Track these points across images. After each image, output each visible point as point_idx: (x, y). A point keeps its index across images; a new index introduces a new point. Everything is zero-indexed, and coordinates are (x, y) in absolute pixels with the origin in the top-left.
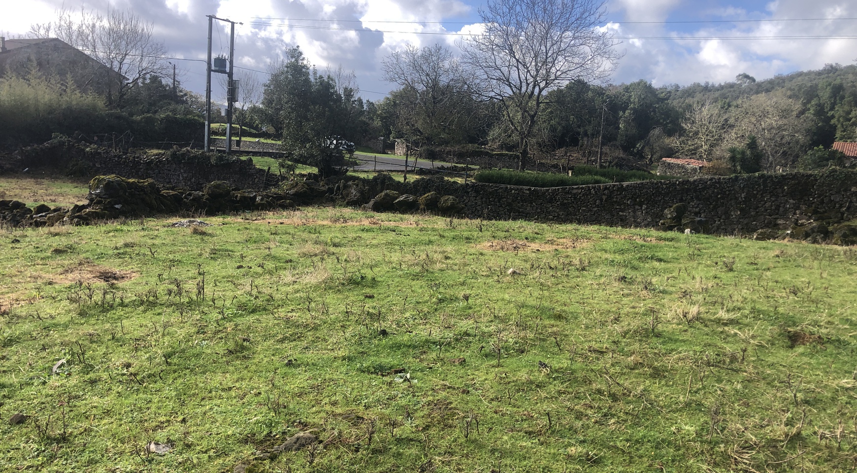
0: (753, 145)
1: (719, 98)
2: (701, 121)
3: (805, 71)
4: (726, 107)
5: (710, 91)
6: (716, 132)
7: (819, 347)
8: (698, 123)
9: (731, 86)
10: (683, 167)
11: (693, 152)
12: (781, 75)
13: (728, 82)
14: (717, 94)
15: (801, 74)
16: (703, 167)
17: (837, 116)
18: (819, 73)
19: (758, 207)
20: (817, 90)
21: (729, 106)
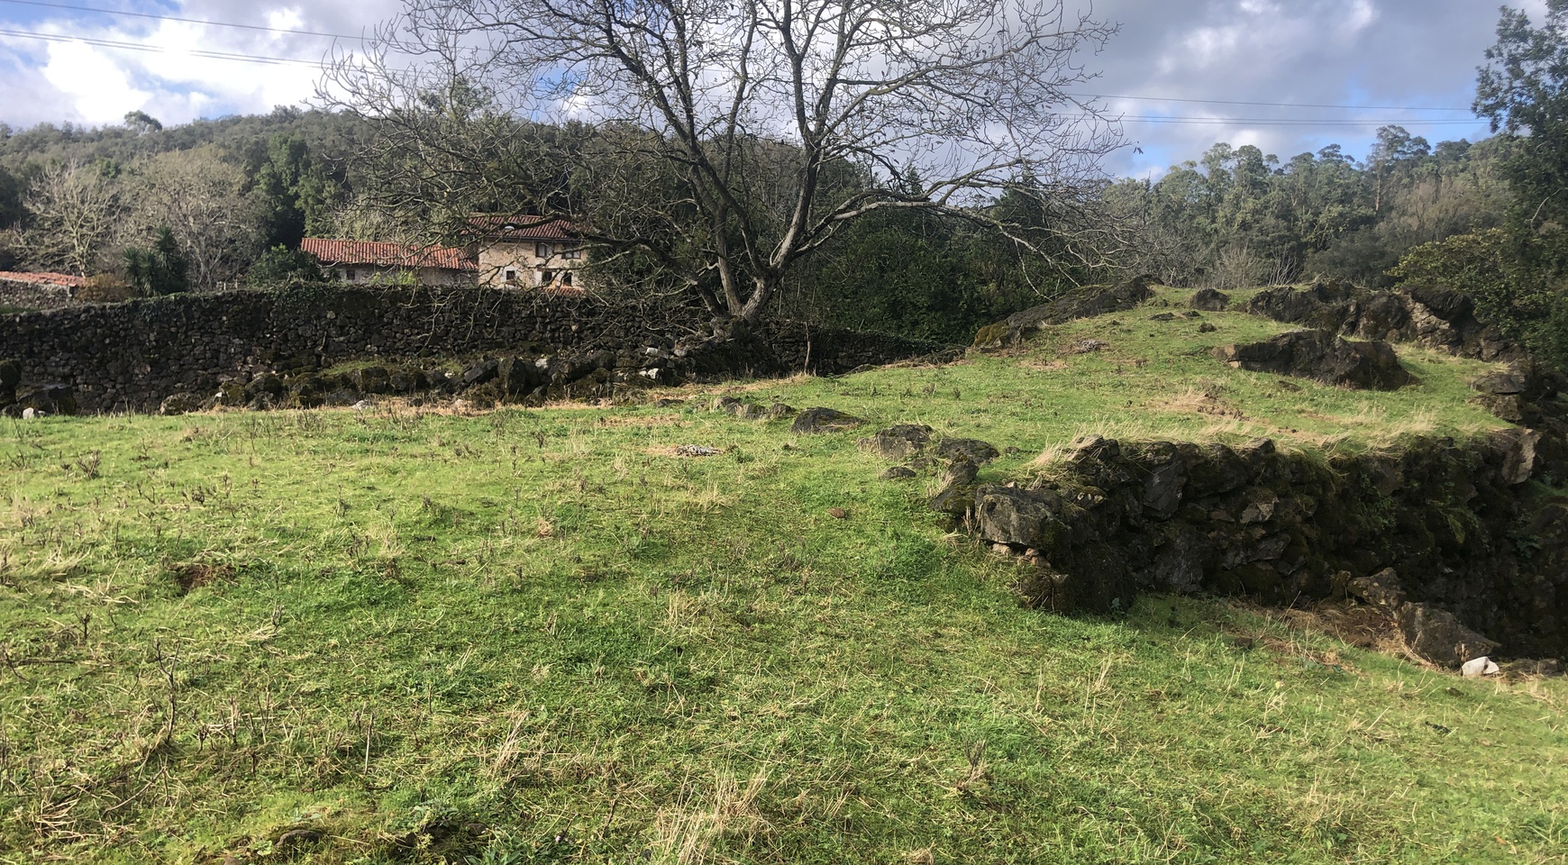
0: (167, 243)
1: (96, 156)
2: (65, 198)
3: (244, 115)
4: (113, 173)
5: (76, 140)
6: (98, 220)
7: (226, 586)
8: (59, 203)
9: (117, 134)
10: (35, 288)
11: (57, 259)
12: (205, 119)
13: (109, 125)
14: (91, 148)
15: (237, 120)
16: (77, 287)
17: (302, 194)
18: (267, 121)
19: (183, 356)
20: (267, 149)
21: (118, 171)
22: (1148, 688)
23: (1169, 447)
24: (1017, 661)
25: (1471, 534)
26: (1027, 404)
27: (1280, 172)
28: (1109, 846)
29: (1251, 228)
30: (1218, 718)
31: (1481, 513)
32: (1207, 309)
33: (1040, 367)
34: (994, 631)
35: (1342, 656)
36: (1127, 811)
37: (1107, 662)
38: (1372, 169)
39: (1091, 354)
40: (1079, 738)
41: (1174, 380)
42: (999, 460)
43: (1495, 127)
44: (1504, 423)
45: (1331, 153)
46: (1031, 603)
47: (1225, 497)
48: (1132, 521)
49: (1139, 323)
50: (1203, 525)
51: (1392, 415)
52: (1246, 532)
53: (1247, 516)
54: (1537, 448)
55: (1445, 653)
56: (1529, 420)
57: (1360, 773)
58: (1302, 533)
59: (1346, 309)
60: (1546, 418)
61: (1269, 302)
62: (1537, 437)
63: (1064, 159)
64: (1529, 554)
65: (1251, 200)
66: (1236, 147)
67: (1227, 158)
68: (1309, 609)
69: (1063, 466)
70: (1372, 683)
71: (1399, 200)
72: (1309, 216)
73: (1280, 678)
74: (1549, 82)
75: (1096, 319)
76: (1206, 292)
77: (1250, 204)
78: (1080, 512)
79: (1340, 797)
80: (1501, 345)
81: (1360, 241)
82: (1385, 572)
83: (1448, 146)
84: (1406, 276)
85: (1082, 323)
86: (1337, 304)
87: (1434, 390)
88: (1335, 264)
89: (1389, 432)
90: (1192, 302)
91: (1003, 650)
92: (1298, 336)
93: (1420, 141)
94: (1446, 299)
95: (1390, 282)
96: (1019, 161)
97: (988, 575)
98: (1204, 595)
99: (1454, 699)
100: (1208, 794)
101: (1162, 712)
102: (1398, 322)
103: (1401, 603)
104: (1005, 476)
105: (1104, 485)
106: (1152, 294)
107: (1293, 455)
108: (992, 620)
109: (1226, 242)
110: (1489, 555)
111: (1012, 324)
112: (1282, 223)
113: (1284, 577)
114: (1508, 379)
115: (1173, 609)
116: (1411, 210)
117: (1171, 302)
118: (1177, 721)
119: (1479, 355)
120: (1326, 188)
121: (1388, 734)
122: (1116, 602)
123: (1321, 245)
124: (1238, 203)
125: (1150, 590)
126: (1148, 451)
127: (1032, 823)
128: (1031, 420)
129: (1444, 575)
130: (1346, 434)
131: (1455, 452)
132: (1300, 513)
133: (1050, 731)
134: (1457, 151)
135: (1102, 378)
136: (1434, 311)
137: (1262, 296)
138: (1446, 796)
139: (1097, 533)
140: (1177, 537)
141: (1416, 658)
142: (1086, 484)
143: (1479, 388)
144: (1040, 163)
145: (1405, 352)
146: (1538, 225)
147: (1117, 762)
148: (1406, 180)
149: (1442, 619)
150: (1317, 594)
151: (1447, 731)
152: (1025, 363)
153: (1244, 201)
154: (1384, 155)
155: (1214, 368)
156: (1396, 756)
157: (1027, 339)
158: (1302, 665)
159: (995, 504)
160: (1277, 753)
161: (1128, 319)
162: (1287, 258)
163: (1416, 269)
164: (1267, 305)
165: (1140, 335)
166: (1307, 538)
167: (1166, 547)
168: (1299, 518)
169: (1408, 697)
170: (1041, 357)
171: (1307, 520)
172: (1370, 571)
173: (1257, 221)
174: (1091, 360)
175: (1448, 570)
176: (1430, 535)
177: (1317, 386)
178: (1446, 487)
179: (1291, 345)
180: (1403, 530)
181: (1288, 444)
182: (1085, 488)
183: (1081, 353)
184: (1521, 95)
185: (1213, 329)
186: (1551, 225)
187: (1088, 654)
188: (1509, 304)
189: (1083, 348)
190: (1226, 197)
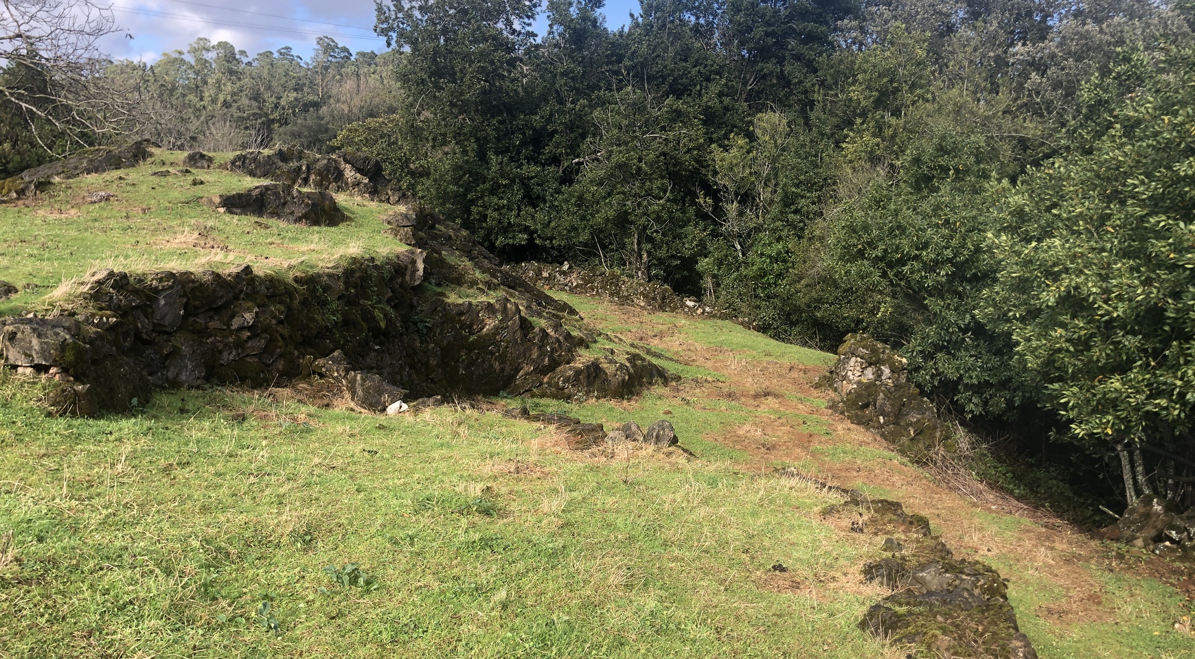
22: (163, 463)
23: (171, 275)
24: (45, 461)
25: (389, 321)
26: (44, 246)
27: (249, 64)
28: (131, 588)
29: (231, 106)
30: (218, 474)
31: (395, 307)
32: (198, 167)
33: (56, 215)
34: (22, 440)
35: (310, 415)
36: (146, 558)
37: (127, 448)
38: (315, 67)
39: (102, 204)
40: (104, 512)
41: (174, 223)
42: (18, 295)
43: (389, 44)
44: (405, 246)
45: (286, 52)
46: (57, 412)
47: (217, 310)
48: (144, 336)
49: (142, 178)
50: (202, 333)
51: (335, 244)
52: (236, 335)
53: (236, 324)
54: (424, 261)
55: (376, 403)
56: (420, 243)
57: (320, 492)
58: (277, 331)
59: (300, 168)
60: (430, 242)
61: (244, 162)
62: (425, 254)
63: (62, 37)
64: (425, 331)
65: (229, 84)
66: (214, 42)
67: (208, 50)
68: (286, 386)
69: (80, 296)
70: (330, 431)
71: (334, 91)
72: (273, 99)
73: (266, 438)
74: (419, 17)
75: (104, 175)
76: (195, 154)
77: (229, 87)
78: (97, 332)
79: (306, 512)
80: (400, 194)
81: (310, 119)
82: (336, 354)
83: (363, 54)
84: (343, 146)
85: (92, 178)
86: (294, 164)
87: (362, 225)
88: (294, 135)
89: (333, 255)
90: (185, 162)
91: (31, 455)
92: (267, 188)
93: (345, 50)
94: (364, 162)
95: (333, 149)
96: (19, 36)
97: (14, 394)
98: (207, 386)
99: (382, 432)
100: (212, 531)
101: (175, 478)
102: (335, 179)
103: (347, 373)
104: (25, 309)
105: (117, 309)
106: (151, 155)
107: (266, 276)
108: (20, 432)
109: (213, 117)
110: (401, 335)
111: (27, 179)
112: (255, 104)
113: (267, 365)
114: (406, 216)
115: (183, 400)
116: (343, 98)
117: (167, 162)
118: (187, 484)
119: (388, 201)
120: (284, 79)
121: (338, 462)
122: (135, 401)
123: (284, 122)
124: (219, 87)
125: (164, 388)
126: (153, 279)
127: (62, 587)
128: (48, 259)
129: (375, 350)
130: (303, 258)
131: (376, 267)
132: (274, 317)
133: (78, 511)
134: (369, 58)
135: (112, 223)
136: (358, 170)
137: (239, 158)
138: (374, 495)
139: (114, 348)
140: (183, 345)
141: (358, 409)
142: (101, 309)
143: (389, 223)
144: (40, 39)
145: (341, 199)
146: (419, 114)
147: (137, 524)
148: (338, 77)
149: (373, 380)
150: (291, 375)
151: (376, 453)
152: (41, 212)
153: (224, 84)
154: (322, 58)
155: (205, 213)
156: (343, 476)
157: (42, 192)
158: (281, 426)
159: (16, 333)
160: (263, 491)
161: (132, 175)
162: (259, 130)
163: (349, 141)
164: (242, 164)
165: (144, 188)
166: (281, 335)
167: (175, 352)
168: (274, 321)
169: (352, 435)
170: (57, 206)
171: (280, 322)
172: (326, 353)
173: (235, 101)
174: (103, 209)
175: (376, 347)
176: (364, 325)
177: (282, 224)
178: (372, 291)
179: (262, 194)
180: (347, 323)
181: (261, 268)
182: (100, 313)
183: (93, 203)
184: (403, 24)
185: (202, 183)
186: (427, 114)
187: (111, 445)
188: (407, 167)
189: (94, 199)
190: (210, 81)
